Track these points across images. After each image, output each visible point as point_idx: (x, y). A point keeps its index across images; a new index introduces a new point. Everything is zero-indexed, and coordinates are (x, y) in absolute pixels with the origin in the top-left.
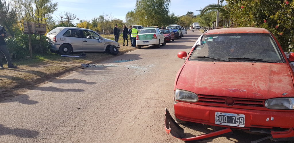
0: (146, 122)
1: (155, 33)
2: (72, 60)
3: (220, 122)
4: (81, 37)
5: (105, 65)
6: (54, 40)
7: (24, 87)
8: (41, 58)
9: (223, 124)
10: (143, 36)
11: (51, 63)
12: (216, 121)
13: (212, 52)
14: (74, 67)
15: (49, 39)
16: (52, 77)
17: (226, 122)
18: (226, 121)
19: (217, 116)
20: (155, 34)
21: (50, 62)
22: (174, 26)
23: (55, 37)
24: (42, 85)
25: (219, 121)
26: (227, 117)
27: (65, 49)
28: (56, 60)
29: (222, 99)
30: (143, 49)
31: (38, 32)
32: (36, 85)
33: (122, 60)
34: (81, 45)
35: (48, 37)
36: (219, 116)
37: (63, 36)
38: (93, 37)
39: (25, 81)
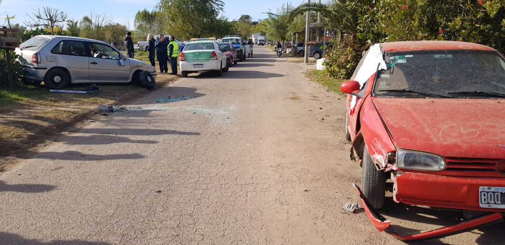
0: (307, 210)
1: (214, 49)
2: (74, 99)
3: (488, 203)
4: (86, 56)
5: (145, 107)
6: (34, 60)
7: (8, 155)
8: (11, 96)
9: (493, 206)
10: (192, 55)
11: (37, 105)
12: (482, 203)
13: (413, 82)
14: (87, 111)
15: (21, 58)
16: (57, 133)
17: (498, 203)
18: (498, 201)
19: (483, 193)
20: (213, 51)
21: (35, 104)
22: (233, 38)
23: (36, 54)
24: (43, 149)
25: (486, 202)
26: (499, 195)
27: (57, 79)
28: (45, 99)
29: (487, 163)
30: (193, 79)
31: (4, 45)
32: (30, 150)
33: (169, 97)
34: (87, 70)
35: (18, 55)
36: (486, 194)
37: (52, 52)
38: (106, 55)
39: (6, 141)
